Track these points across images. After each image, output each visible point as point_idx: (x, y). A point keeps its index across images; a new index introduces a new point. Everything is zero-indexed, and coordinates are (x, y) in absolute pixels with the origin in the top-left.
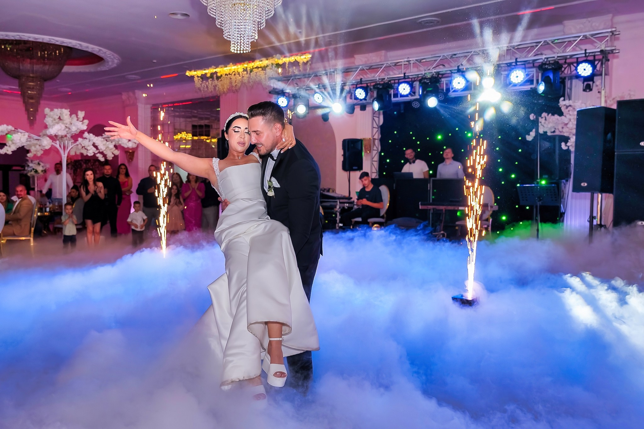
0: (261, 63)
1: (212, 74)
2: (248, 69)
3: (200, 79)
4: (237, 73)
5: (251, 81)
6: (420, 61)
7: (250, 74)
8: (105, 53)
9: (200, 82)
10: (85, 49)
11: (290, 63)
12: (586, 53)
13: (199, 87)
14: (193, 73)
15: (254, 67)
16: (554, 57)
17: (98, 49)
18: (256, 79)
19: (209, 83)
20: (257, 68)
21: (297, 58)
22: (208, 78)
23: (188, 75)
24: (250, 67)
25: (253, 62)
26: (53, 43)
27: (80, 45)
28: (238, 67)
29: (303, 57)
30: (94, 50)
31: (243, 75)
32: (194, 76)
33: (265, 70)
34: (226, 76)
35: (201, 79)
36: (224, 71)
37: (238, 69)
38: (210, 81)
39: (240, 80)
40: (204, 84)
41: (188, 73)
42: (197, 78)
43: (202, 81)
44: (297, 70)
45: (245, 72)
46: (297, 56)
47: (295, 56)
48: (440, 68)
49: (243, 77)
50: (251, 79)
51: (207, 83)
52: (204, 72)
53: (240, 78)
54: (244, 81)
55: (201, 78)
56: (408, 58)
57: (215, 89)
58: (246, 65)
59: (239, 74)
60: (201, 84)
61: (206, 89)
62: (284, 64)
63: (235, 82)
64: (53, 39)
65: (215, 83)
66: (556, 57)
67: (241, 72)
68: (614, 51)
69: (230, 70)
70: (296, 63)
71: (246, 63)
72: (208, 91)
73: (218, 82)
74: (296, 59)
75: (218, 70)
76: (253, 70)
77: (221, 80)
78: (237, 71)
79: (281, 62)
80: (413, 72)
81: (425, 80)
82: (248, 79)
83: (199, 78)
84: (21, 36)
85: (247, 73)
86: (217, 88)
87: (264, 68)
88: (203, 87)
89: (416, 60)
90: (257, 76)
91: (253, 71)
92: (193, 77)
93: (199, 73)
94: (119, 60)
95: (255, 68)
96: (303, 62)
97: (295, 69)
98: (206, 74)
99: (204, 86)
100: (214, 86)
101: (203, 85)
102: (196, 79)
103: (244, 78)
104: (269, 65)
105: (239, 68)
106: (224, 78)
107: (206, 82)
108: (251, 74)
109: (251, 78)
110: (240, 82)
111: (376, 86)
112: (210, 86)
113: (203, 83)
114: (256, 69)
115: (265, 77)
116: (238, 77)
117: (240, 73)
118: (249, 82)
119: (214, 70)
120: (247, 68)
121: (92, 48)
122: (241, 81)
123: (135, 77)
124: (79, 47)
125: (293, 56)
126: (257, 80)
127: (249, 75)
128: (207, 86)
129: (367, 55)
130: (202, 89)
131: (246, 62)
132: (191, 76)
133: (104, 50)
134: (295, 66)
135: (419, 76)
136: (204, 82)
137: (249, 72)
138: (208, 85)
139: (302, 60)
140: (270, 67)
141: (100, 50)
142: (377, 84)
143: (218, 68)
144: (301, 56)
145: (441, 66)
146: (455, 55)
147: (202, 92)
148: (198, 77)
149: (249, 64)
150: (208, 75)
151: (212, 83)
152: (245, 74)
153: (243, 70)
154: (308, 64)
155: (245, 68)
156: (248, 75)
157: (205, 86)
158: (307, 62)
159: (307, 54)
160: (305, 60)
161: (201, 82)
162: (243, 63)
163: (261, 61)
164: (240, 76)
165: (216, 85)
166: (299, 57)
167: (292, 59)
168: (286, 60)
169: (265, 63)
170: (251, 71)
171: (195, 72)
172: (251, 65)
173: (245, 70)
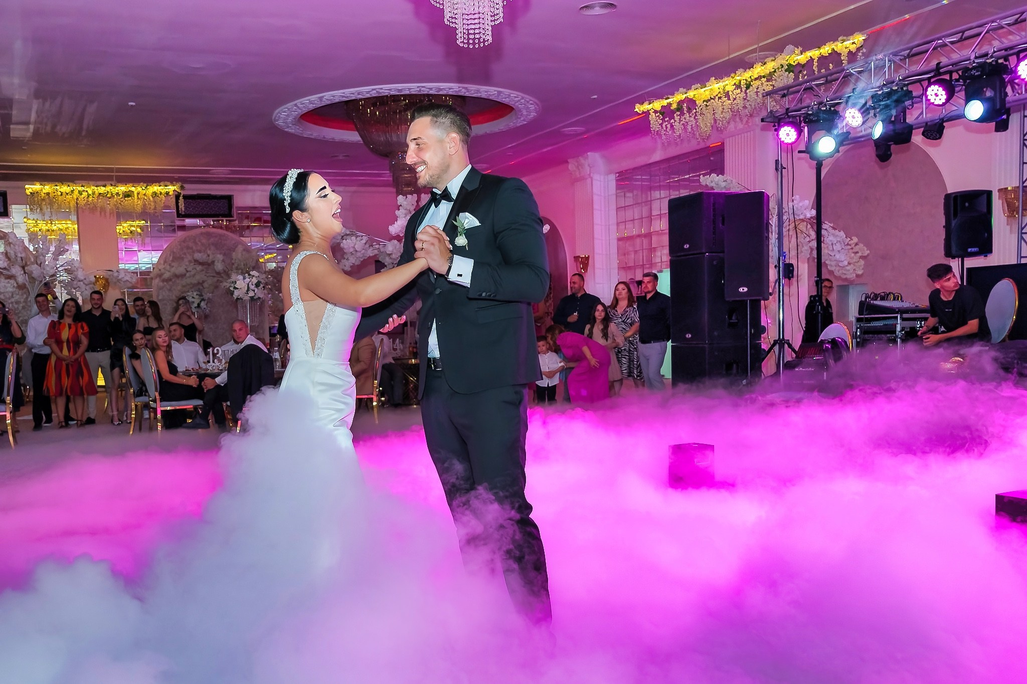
0: (764, 68)
1: (680, 103)
2: (743, 83)
3: (658, 116)
4: (724, 95)
5: (748, 104)
7: (746, 93)
8: (509, 95)
9: (658, 120)
11: (822, 58)
13: (658, 129)
14: (646, 107)
15: (753, 78)
17: (495, 91)
19: (675, 121)
20: (759, 78)
21: (835, 47)
22: (673, 112)
23: (639, 112)
24: (746, 79)
25: (750, 69)
28: (724, 83)
29: (847, 43)
30: (489, 93)
31: (734, 97)
32: (648, 111)
33: (772, 80)
34: (705, 103)
35: (661, 116)
36: (701, 94)
37: (725, 86)
38: (677, 115)
39: (730, 106)
40: (667, 123)
41: (639, 108)
42: (654, 114)
43: (663, 119)
45: (739, 91)
46: (835, 43)
47: (831, 43)
50: (748, 101)
51: (672, 121)
52: (665, 102)
53: (730, 102)
54: (736, 107)
55: (660, 113)
57: (685, 129)
58: (738, 77)
59: (727, 95)
60: (661, 125)
61: (670, 132)
63: (722, 112)
65: (685, 118)
67: (732, 92)
69: (711, 89)
70: (834, 56)
71: (740, 74)
72: (674, 134)
73: (690, 117)
74: (832, 50)
75: (691, 94)
76: (753, 83)
77: (695, 113)
78: (725, 91)
79: (803, 58)
82: (742, 101)
83: (657, 115)
85: (741, 91)
86: (689, 127)
91: (751, 86)
92: (647, 113)
93: (658, 105)
95: (756, 79)
96: (850, 52)
98: (670, 105)
99: (667, 128)
100: (683, 124)
101: (664, 125)
102: (653, 116)
103: (736, 101)
104: (778, 68)
105: (728, 84)
106: (701, 108)
107: (670, 119)
108: (748, 91)
109: (749, 98)
110: (729, 110)
112: (677, 125)
113: (665, 121)
114: (757, 82)
116: (726, 101)
117: (730, 93)
118: (745, 107)
119: (683, 97)
120: (740, 81)
121: (486, 92)
122: (731, 108)
123: (577, 130)
125: (828, 45)
126: (759, 99)
127: (745, 95)
128: (672, 126)
130: (663, 132)
131: (739, 71)
132: (643, 112)
133: (506, 91)
134: (832, 62)
136: (668, 119)
137: (744, 88)
138: (673, 124)
139: (846, 48)
141: (499, 93)
143: (690, 90)
144: (842, 42)
147: (664, 137)
148: (656, 112)
149: (743, 74)
150: (674, 106)
151: (680, 119)
152: (737, 94)
153: (735, 86)
154: (861, 53)
155: (738, 83)
156: (743, 95)
157: (669, 126)
158: (856, 50)
160: (853, 48)
161: (661, 121)
162: (733, 75)
163: (765, 64)
164: (729, 99)
165: (687, 122)
166: (840, 45)
167: (826, 50)
168: (815, 53)
169: (771, 66)
170: (748, 86)
171: (651, 105)
172: (748, 75)
173: (738, 86)
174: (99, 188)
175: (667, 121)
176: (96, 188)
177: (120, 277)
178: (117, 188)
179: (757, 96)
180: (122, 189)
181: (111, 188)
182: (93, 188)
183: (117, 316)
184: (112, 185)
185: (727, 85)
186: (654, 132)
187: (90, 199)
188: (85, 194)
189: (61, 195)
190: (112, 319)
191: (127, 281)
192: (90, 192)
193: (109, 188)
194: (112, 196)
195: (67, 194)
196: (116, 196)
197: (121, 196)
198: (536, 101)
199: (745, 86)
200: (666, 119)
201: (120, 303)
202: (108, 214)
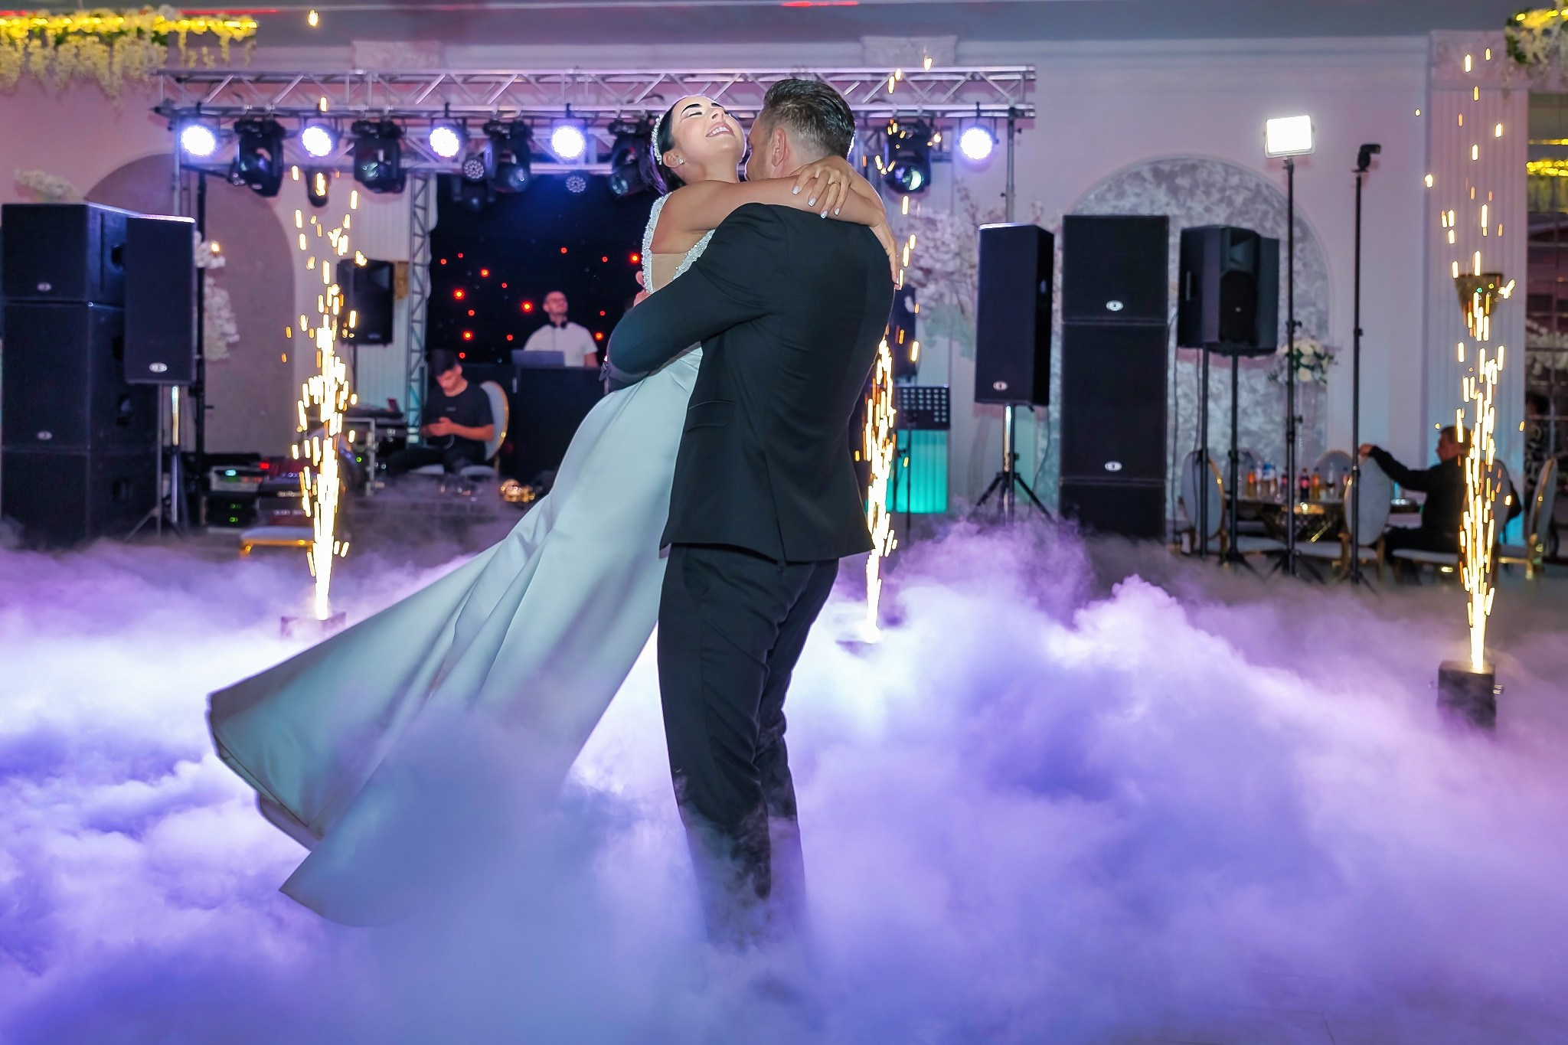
0: (97, 21)
2: (50, 33)
4: (8, 41)
5: (58, 68)
6: (604, 78)
7: (55, 48)
11: (190, 34)
12: (979, 111)
15: (71, 29)
16: (915, 111)
18: (75, 66)
20: (82, 33)
21: (216, 24)
24: (55, 29)
25: (67, 15)
29: (231, 24)
31: (30, 50)
33: (110, 45)
37: (8, 28)
39: (19, 63)
44: (212, 57)
45: (38, 42)
46: (215, 20)
47: (207, 17)
48: (653, 103)
49: (28, 55)
50: (61, 64)
53: (16, 55)
54: (33, 67)
56: (577, 68)
58: (39, 22)
59: (11, 43)
62: (174, 34)
66: (920, 111)
68: (1027, 114)
70: (210, 38)
71: (43, 15)
74: (209, 28)
76: (70, 38)
78: (9, 36)
80: (585, 105)
81: (625, 128)
82: (47, 62)
85: (45, 44)
87: (108, 39)
89: (597, 75)
90: (81, 58)
91: (68, 42)
95: (75, 33)
96: (233, 39)
97: (209, 53)
103: (33, 58)
104: (129, 30)
108: (61, 48)
109: (61, 59)
110: (18, 69)
111: (491, 127)
114: (77, 38)
115: (111, 63)
116: (8, 52)
117: (19, 42)
118: (50, 71)
120: (43, 30)
122: (20, 67)
125: (202, 18)
126: (81, 68)
127: (53, 52)
129: (389, 45)
131: (44, 12)
134: (208, 45)
135: (601, 115)
137: (51, 41)
139: (230, 32)
140: (133, 35)
142: (493, 123)
144: (225, 20)
145: (656, 99)
146: (693, 75)
149: (50, 19)
152: (36, 47)
153: (27, 34)
154: (249, 45)
155: (37, 30)
156: (49, 51)
158: (246, 39)
159: (244, 17)
160: (239, 34)
163: (98, 16)
164: (16, 50)
166: (220, 24)
167: (199, 25)
168: (184, 25)
169: (111, 22)
170: (60, 40)
172: (56, 24)
173: (40, 34)
179: (79, 61)
185: (12, 26)
199: (54, 39)
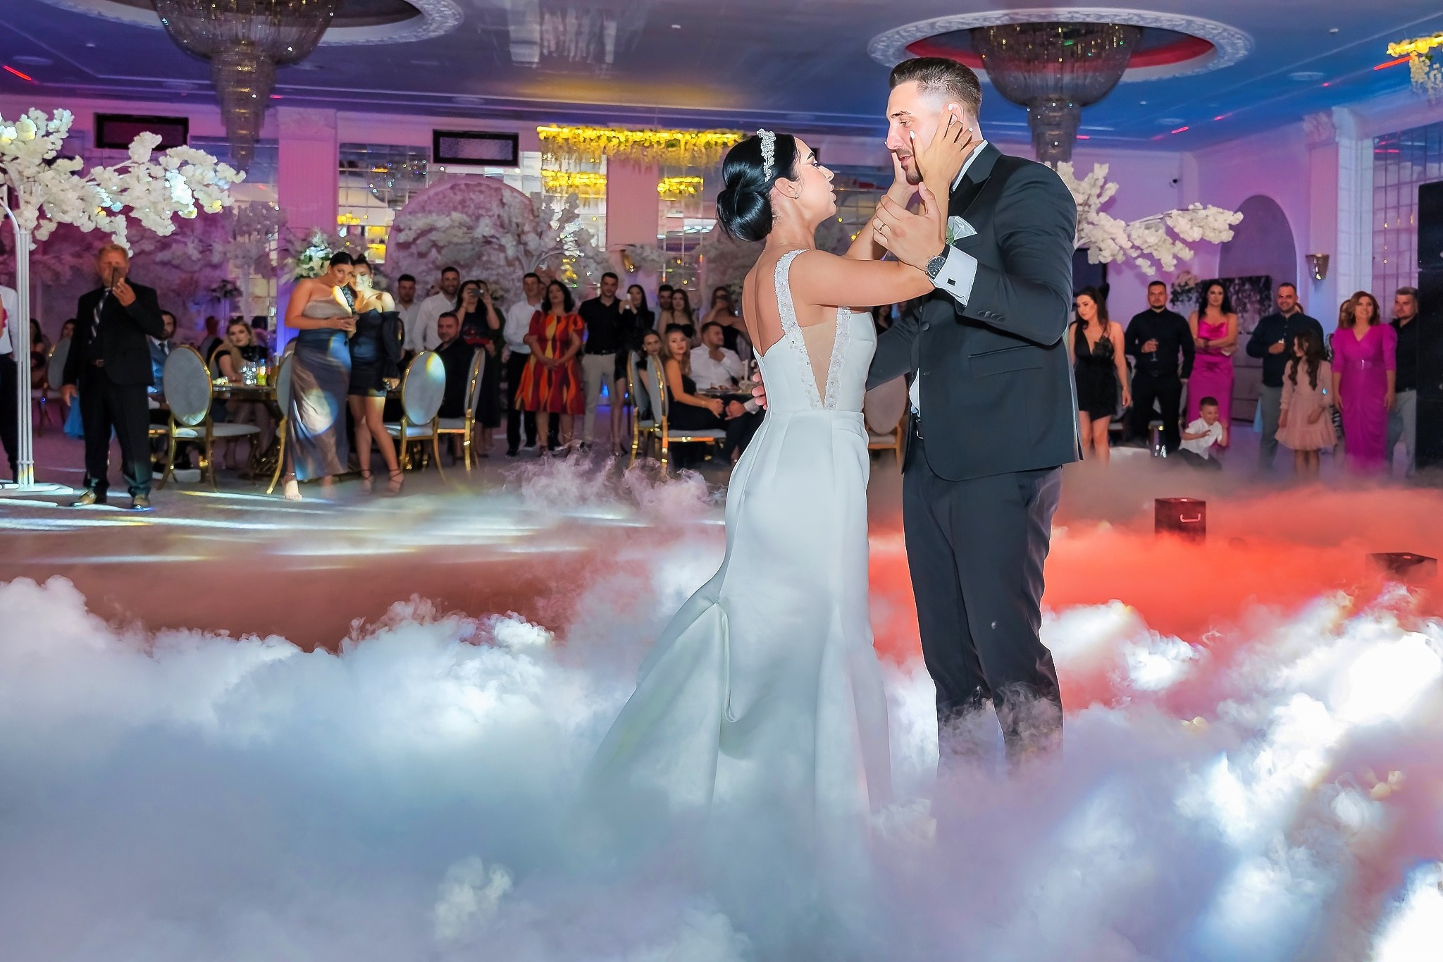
3: (1423, 61)
8: (1204, 26)
9: (1423, 68)
10: (1153, 25)
13: (1422, 80)
14: (1406, 47)
23: (1393, 55)
26: (1080, 20)
27: (1139, 16)
32: (1408, 55)
35: (1427, 61)
40: (1436, 72)
41: (1394, 50)
42: (1416, 58)
43: (1431, 66)
52: (1434, 42)
55: (1427, 57)
60: (1427, 74)
61: (1441, 85)
64: (1077, 12)
83: (1422, 59)
84: (1012, 16)
88: (1433, 79)
92: (1405, 58)
93: (1425, 45)
94: (1247, 39)
98: (1441, 45)
99: (1435, 79)
101: (1432, 75)
102: (1414, 62)
113: (1434, 69)
123: (1310, 76)
124: (1138, 22)
130: (1429, 86)
132: (1401, 56)
136: (1438, 66)
148: (1420, 55)
157: (1439, 76)
161: (1428, 69)
171: (1413, 45)
174: (634, 134)
175: (1437, 69)
176: (630, 134)
177: (645, 254)
178: (658, 135)
180: (664, 136)
181: (650, 134)
182: (626, 133)
183: (628, 307)
184: (651, 130)
186: (1417, 84)
187: (622, 148)
188: (615, 141)
189: (584, 141)
190: (621, 311)
191: (653, 260)
192: (623, 139)
193: (648, 135)
194: (651, 145)
195: (592, 140)
196: (655, 146)
197: (663, 146)
198: (1243, 33)
200: (1435, 66)
201: (635, 290)
202: (643, 170)
